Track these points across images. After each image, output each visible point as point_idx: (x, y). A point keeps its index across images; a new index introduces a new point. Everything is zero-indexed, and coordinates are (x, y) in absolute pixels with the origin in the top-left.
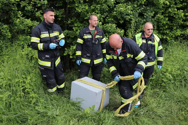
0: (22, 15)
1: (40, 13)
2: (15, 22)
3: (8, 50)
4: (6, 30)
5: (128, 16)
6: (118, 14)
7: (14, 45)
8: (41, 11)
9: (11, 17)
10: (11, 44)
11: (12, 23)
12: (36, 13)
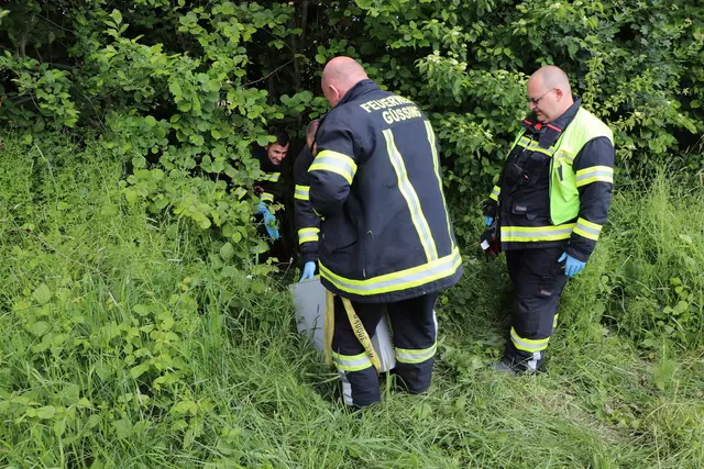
0: (127, 25)
1: (195, 19)
2: (93, 56)
3: (63, 177)
4: (57, 91)
5: (577, 39)
6: (535, 27)
7: (87, 154)
8: (200, 10)
9: (75, 33)
10: (76, 152)
11: (81, 59)
12: (182, 19)
